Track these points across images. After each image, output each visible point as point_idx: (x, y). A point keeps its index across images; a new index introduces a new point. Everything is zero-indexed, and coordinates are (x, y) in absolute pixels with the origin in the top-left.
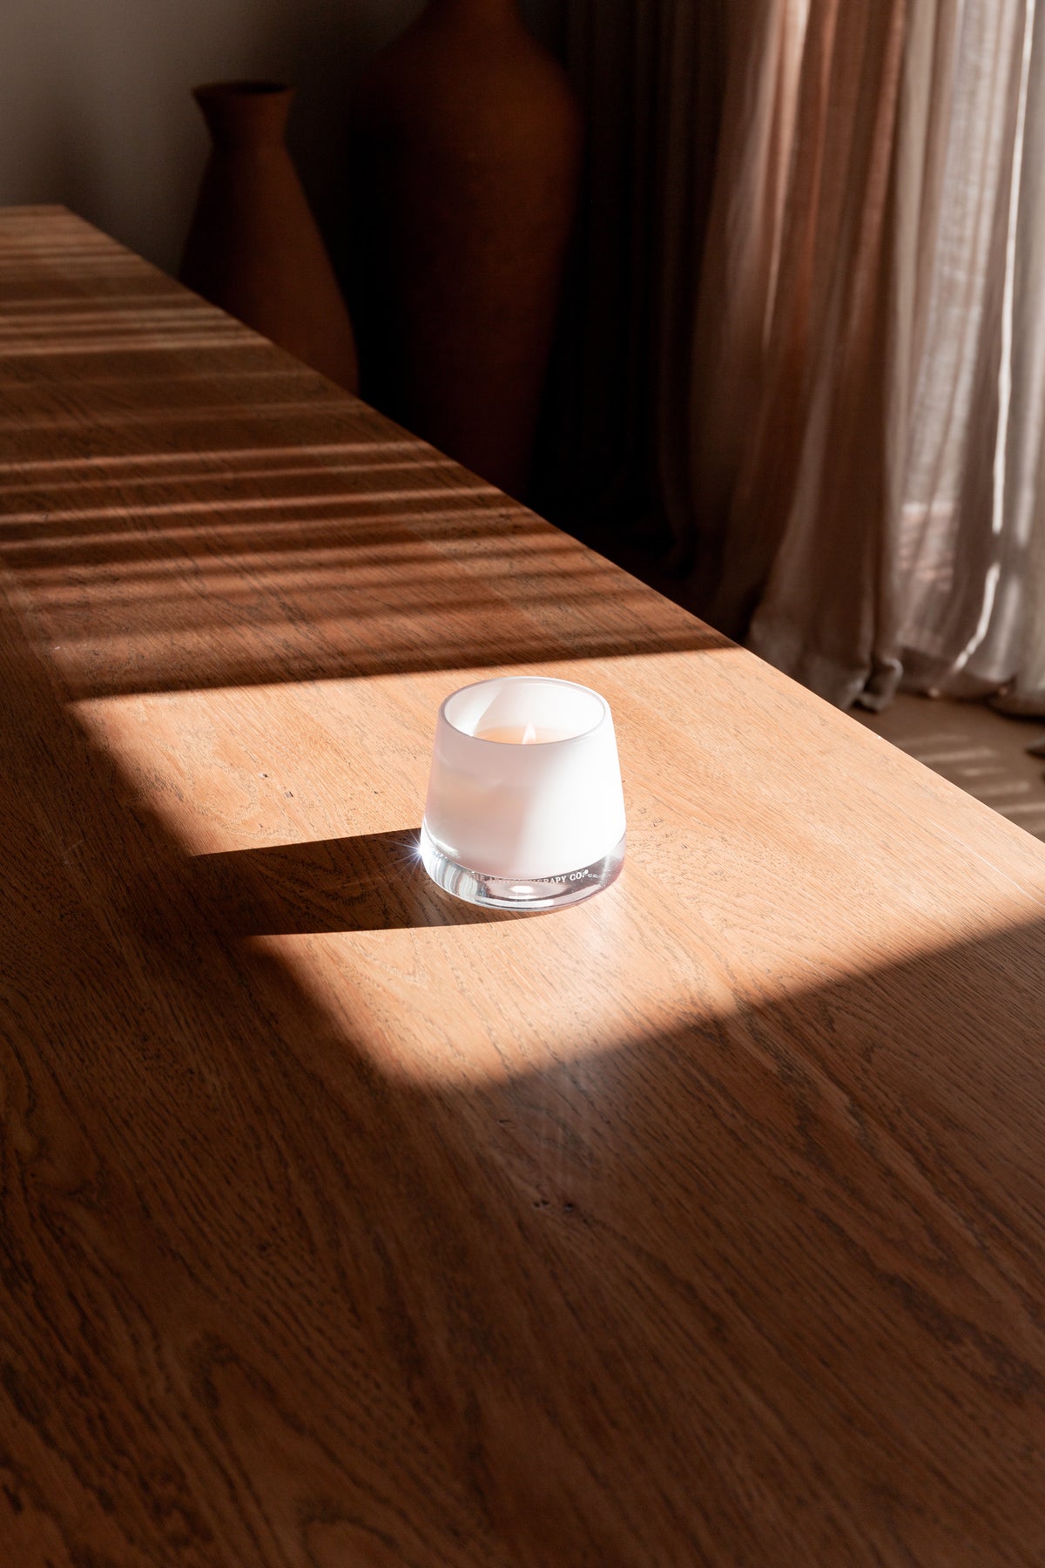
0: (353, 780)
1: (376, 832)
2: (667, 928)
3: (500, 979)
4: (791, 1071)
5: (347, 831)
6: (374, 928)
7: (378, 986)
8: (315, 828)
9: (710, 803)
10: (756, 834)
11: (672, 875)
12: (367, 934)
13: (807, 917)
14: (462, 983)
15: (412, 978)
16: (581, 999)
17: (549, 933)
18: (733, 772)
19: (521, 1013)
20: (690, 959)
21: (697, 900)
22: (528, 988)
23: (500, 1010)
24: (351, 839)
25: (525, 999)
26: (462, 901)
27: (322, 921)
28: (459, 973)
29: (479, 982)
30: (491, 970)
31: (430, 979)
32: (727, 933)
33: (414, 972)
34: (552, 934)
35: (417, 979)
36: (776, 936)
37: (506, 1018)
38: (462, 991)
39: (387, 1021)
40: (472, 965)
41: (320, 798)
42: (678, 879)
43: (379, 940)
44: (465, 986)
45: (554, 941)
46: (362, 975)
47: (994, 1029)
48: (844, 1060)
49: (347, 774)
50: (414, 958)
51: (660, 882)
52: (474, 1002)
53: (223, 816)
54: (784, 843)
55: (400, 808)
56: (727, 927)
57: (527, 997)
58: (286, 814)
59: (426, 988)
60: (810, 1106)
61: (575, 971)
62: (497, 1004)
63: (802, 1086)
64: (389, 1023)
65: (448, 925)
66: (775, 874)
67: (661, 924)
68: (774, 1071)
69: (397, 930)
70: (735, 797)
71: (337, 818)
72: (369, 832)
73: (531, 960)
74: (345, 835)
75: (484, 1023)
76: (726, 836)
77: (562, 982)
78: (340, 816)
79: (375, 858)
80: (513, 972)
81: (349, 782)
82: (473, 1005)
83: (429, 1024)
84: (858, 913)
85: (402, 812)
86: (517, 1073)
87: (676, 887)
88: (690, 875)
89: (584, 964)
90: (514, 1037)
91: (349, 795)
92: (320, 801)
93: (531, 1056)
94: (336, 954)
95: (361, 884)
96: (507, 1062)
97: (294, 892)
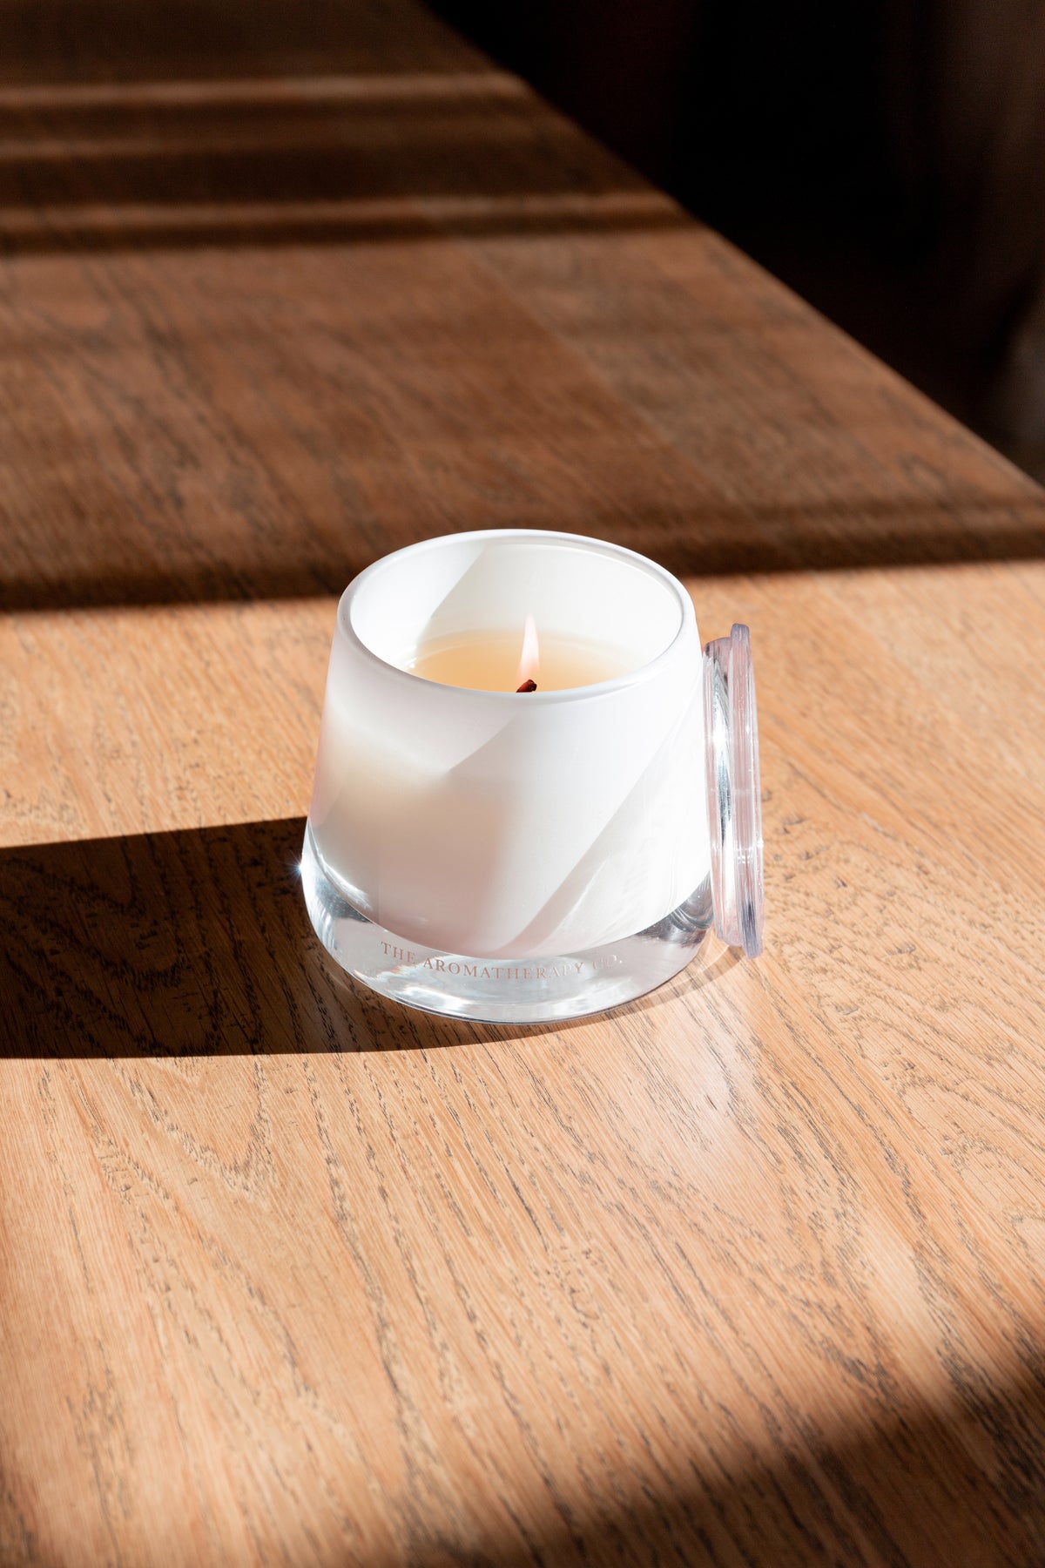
0: (207, 700)
1: (230, 821)
2: (787, 1081)
3: (424, 1191)
4: (1030, 1478)
5: (173, 816)
6: (184, 1052)
7: (167, 1196)
8: (113, 807)
9: (900, 784)
10: (988, 860)
11: (809, 949)
12: (167, 1064)
14: (342, 1198)
15: (241, 1179)
16: (587, 1253)
17: (541, 1080)
18: (952, 717)
19: (456, 1283)
20: (828, 1163)
21: (856, 1014)
22: (480, 1218)
23: (412, 1273)
24: (178, 835)
25: (468, 1244)
27: (81, 1026)
28: (339, 1172)
29: (378, 1197)
30: (410, 1169)
31: (277, 1186)
32: (914, 1098)
33: (247, 1164)
34: (548, 1083)
35: (250, 1183)
36: (1016, 1110)
37: (422, 1294)
39: (168, 1289)
40: (371, 1153)
41: (136, 737)
42: (823, 959)
43: (188, 1080)
44: (347, 1205)
45: (548, 1101)
46: (137, 1165)
49: (198, 686)
50: (254, 1131)
51: (785, 967)
52: (361, 1249)
56: (914, 1083)
57: (474, 1241)
58: (62, 770)
59: (265, 1206)
61: (584, 1178)
62: (407, 1257)
64: (170, 1294)
65: (336, 1049)
66: (1023, 957)
67: (777, 1070)
68: (992, 1475)
69: (231, 1058)
70: (951, 772)
71: (159, 784)
72: (217, 821)
73: (496, 1148)
74: (168, 825)
75: (374, 1305)
76: (927, 863)
77: (553, 1205)
78: (165, 780)
79: (216, 880)
80: (454, 1176)
81: (199, 706)
82: (358, 1257)
83: (256, 1302)
85: (288, 777)
86: (425, 1448)
87: (816, 978)
88: (846, 953)
89: (605, 1163)
90: (432, 1346)
91: (193, 734)
92: (134, 744)
93: (464, 1402)
94: (94, 1110)
95: (178, 941)
96: (408, 1417)
97: (40, 953)
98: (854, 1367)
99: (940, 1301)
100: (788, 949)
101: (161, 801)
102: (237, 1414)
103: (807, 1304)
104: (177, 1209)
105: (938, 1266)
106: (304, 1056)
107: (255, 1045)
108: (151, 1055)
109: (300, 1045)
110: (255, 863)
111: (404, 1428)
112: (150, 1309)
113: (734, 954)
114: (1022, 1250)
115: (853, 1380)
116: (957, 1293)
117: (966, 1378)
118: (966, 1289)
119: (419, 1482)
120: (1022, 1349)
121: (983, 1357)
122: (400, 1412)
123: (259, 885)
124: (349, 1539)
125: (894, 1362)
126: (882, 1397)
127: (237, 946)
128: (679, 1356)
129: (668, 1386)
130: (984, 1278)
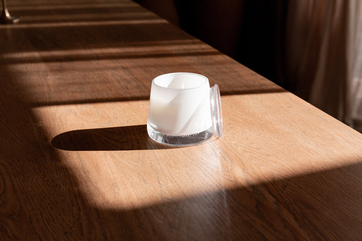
0: (132, 111)
1: (135, 125)
2: (224, 152)
3: (165, 164)
5: (126, 124)
6: (128, 150)
7: (125, 165)
9: (247, 120)
10: (261, 128)
13: (273, 150)
14: (152, 165)
15: (136, 163)
16: (191, 170)
17: (185, 152)
18: (257, 112)
19: (170, 173)
20: (230, 160)
21: (236, 145)
22: (174, 166)
23: (163, 172)
24: (127, 127)
26: (158, 143)
27: (111, 147)
28: (152, 162)
29: (158, 164)
30: (163, 162)
31: (142, 164)
32: (245, 154)
33: (137, 161)
34: (186, 152)
35: (138, 163)
36: (261, 155)
37: (164, 174)
38: (152, 166)
40: (157, 160)
41: (120, 116)
42: (232, 139)
43: (128, 153)
44: (153, 165)
45: (186, 154)
46: (120, 162)
47: (330, 182)
48: (276, 189)
49: (130, 109)
50: (138, 158)
51: (226, 140)
52: (155, 170)
53: (88, 120)
54: (269, 130)
55: (145, 119)
56: (245, 152)
57: (173, 169)
58: (108, 120)
59: (140, 166)
60: (261, 201)
61: (191, 162)
62: (162, 170)
63: (260, 196)
64: (125, 175)
65: (152, 149)
66: (265, 138)
67: (223, 151)
68: (251, 191)
69: (135, 150)
70: (256, 118)
71: (124, 121)
72: (133, 125)
73: (177, 159)
74: (125, 125)
75: (157, 175)
76: (250, 128)
77: (186, 165)
78: (125, 120)
79: (133, 131)
80: (170, 162)
81: (130, 112)
83: (138, 175)
84: (290, 149)
86: (164, 189)
87: (230, 141)
88: (236, 138)
89: (194, 161)
90: (166, 179)
91: (130, 115)
92: (120, 117)
93: (170, 185)
94: (113, 156)
95: (127, 138)
96: (161, 186)
97: (105, 140)
98: (232, 181)
99: (246, 174)
100: (226, 138)
101: (124, 123)
102: (135, 186)
103: (225, 175)
104: (126, 166)
105: (246, 171)
106: (147, 150)
107: (139, 149)
108: (122, 150)
109: (146, 149)
110: (139, 129)
111: (161, 187)
112: (122, 176)
113: (217, 138)
114: (260, 169)
115: (231, 182)
116: (249, 173)
117: (248, 182)
118: (250, 173)
119: (163, 192)
120: (258, 179)
121: (252, 180)
122: (160, 186)
123: (140, 132)
124: (152, 198)
125: (238, 180)
126: (235, 184)
127: (136, 139)
128: (204, 180)
129: (202, 183)
130: (253, 172)
